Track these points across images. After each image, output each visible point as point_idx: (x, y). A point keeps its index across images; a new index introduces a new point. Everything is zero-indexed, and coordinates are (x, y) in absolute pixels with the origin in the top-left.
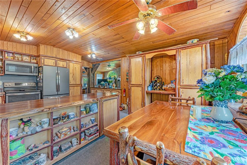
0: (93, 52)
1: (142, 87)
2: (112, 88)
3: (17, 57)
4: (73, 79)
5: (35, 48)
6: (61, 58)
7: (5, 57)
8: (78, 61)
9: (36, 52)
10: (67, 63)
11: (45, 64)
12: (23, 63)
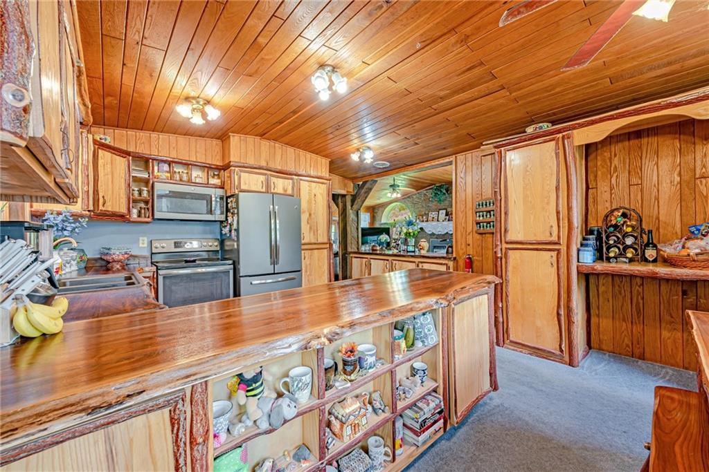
0: (367, 144)
1: (559, 251)
2: (417, 254)
3: (179, 172)
4: (311, 228)
5: (217, 144)
6: (279, 168)
7: (153, 175)
8: (319, 174)
9: (219, 157)
10: (293, 183)
11: (243, 187)
12: (193, 188)
